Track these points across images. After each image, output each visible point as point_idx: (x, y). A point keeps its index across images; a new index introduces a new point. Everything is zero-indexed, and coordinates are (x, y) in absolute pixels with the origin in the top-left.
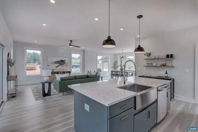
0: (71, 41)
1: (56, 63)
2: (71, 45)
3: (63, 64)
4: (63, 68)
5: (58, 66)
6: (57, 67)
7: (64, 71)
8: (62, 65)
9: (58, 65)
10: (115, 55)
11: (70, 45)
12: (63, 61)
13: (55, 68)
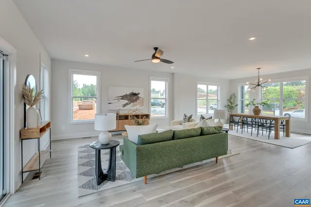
0: (156, 49)
1: (123, 98)
2: (157, 58)
3: (136, 100)
4: (135, 108)
5: (127, 104)
6: (124, 106)
7: (138, 113)
8: (134, 102)
9: (126, 102)
10: (232, 82)
11: (154, 57)
12: (135, 95)
13: (121, 108)
